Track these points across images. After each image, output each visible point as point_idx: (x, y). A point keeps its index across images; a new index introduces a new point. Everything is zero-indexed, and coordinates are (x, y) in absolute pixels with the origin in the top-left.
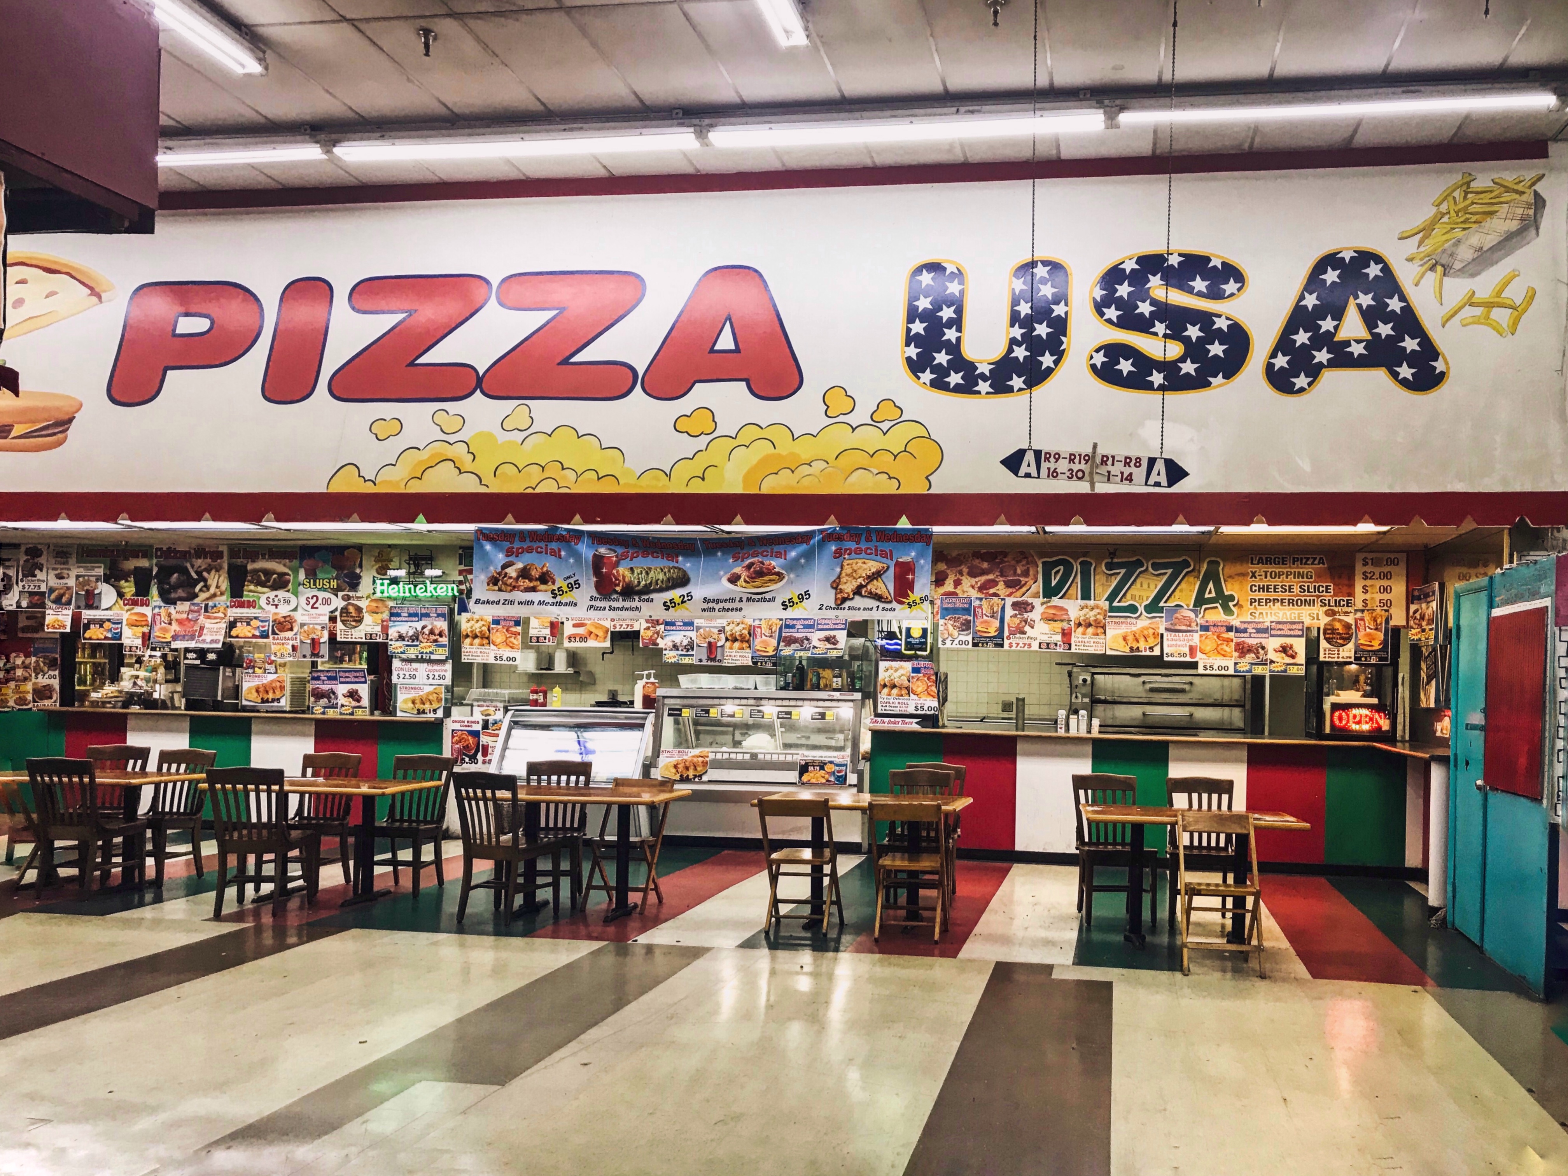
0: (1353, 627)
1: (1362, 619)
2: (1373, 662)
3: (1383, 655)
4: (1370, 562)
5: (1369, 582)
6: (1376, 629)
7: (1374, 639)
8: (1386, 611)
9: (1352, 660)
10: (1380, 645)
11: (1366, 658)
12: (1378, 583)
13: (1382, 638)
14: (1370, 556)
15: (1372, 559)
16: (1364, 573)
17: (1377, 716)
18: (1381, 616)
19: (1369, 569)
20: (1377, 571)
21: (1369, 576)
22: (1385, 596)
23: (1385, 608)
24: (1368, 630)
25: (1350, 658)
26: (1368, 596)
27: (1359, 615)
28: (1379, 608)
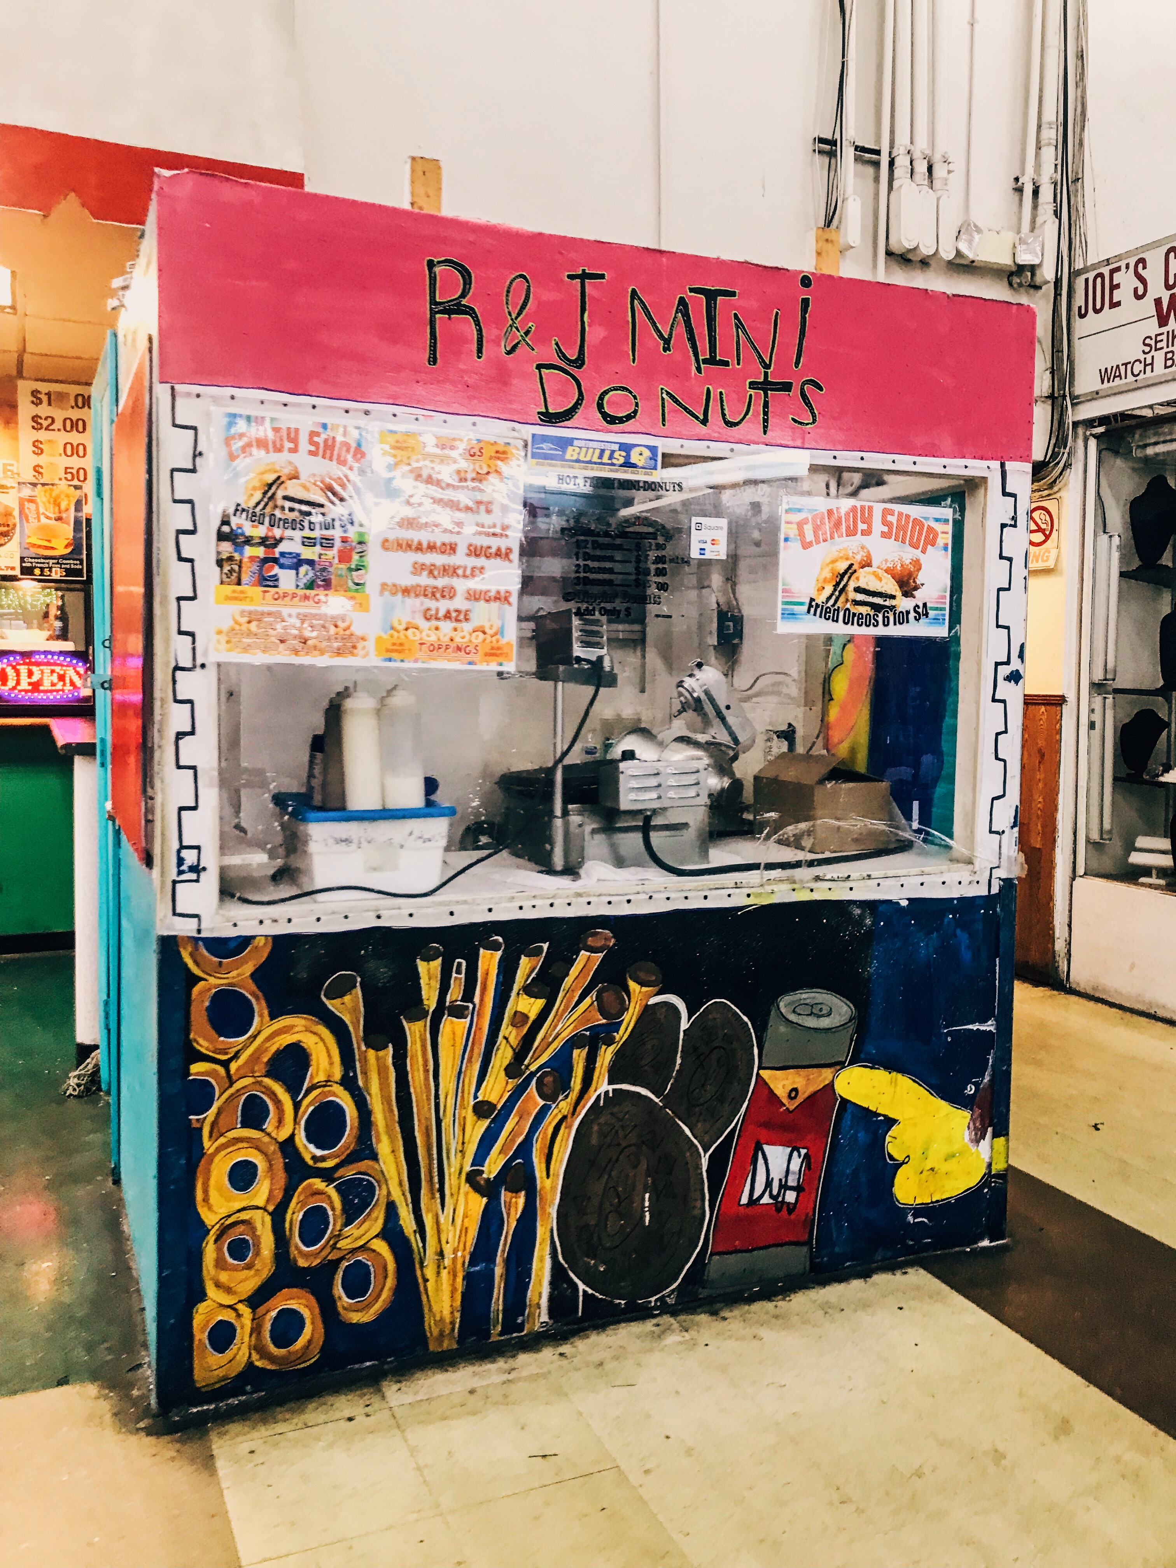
0: (16, 513)
1: (31, 500)
2: (54, 576)
3: (73, 564)
4: (45, 399)
5: (42, 435)
6: (59, 519)
7: (55, 537)
8: (76, 487)
9: (17, 572)
10: (66, 547)
11: (42, 569)
12: (63, 437)
13: (71, 535)
14: (44, 387)
15: (49, 394)
16: (35, 418)
17: (70, 673)
18: (68, 496)
19: (44, 410)
20: (59, 415)
21: (45, 423)
22: (75, 462)
23: (76, 482)
24: (43, 520)
25: (13, 568)
26: (42, 460)
27: (27, 492)
28: (64, 482)
